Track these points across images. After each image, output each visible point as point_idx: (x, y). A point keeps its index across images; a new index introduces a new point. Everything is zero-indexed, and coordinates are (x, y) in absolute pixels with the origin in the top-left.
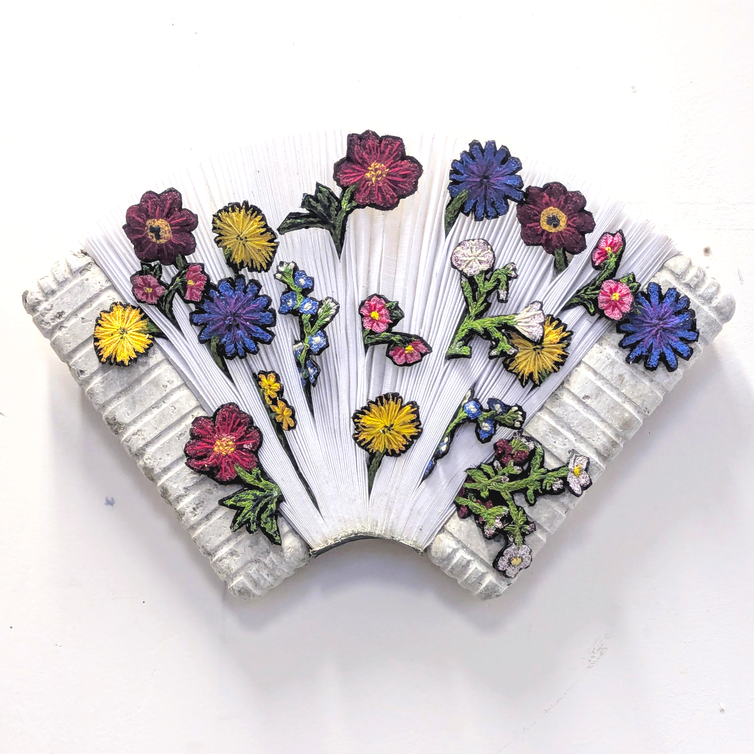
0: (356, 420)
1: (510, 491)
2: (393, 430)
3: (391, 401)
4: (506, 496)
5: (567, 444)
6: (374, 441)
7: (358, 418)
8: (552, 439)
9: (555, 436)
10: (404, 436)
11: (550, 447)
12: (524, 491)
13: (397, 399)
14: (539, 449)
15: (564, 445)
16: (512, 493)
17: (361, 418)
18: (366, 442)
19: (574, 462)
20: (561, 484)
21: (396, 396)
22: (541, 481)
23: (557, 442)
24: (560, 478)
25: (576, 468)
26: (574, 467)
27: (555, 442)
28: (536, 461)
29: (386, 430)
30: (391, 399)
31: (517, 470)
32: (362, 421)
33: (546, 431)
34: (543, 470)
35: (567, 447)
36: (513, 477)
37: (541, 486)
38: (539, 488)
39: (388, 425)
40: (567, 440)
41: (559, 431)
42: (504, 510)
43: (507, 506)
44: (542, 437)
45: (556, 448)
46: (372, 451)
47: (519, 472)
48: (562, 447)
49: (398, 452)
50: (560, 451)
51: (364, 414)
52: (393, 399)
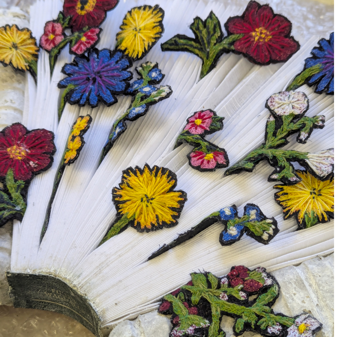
0: (125, 175)
1: (222, 310)
2: (151, 203)
3: (165, 177)
4: (215, 311)
5: (307, 302)
6: (128, 203)
7: (128, 174)
8: (294, 290)
9: (298, 289)
10: (157, 217)
11: (287, 295)
12: (236, 317)
13: (171, 179)
14: (275, 289)
15: (303, 302)
16: (223, 313)
17: (130, 176)
18: (121, 200)
19: (305, 319)
20: (279, 330)
21: (172, 176)
22: (260, 317)
23: (297, 295)
24: (281, 324)
25: (303, 324)
26: (301, 322)
27: (295, 294)
28: (266, 298)
29: (145, 199)
30: (166, 175)
31: (242, 296)
32: (129, 178)
33: (291, 279)
34: (267, 308)
35: (305, 305)
36: (232, 299)
37: (257, 322)
38: (253, 322)
39: (149, 196)
40: (308, 299)
41: (304, 286)
42: (204, 323)
43: (211, 321)
44: (284, 282)
45: (293, 299)
46: (121, 212)
47: (242, 299)
48: (300, 302)
49: (142, 227)
50: (295, 305)
51: (135, 174)
52: (168, 176)
